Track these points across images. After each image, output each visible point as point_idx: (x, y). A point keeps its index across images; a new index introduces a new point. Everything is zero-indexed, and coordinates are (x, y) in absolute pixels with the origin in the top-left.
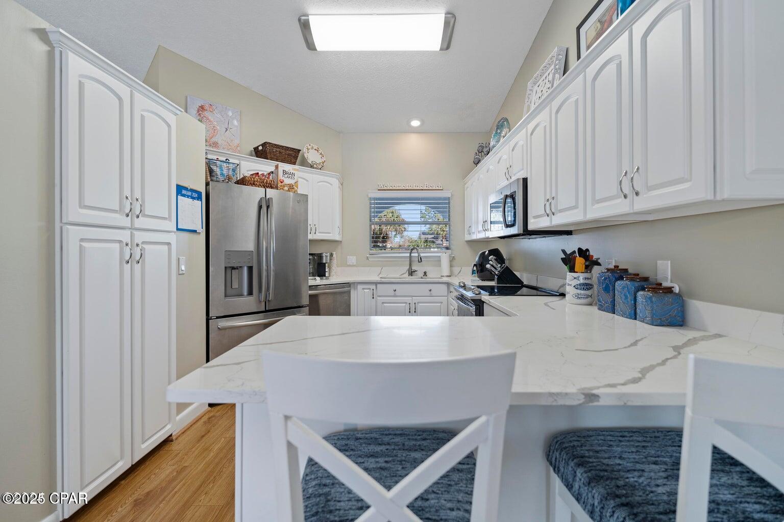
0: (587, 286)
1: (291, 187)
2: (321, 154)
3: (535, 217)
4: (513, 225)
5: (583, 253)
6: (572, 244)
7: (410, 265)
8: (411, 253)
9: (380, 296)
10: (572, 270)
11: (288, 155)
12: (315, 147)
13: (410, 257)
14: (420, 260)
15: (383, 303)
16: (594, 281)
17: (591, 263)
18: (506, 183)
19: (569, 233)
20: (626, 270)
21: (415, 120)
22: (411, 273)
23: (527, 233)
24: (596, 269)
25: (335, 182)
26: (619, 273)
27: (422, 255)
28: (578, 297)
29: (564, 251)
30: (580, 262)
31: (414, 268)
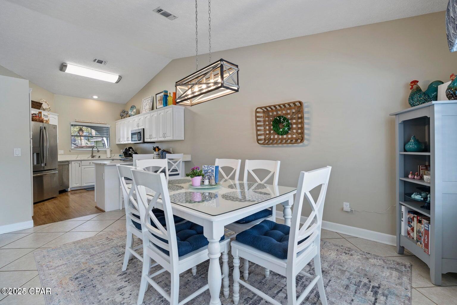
0: (158, 154)
1: (47, 121)
2: (48, 104)
3: (146, 139)
4: (140, 140)
5: (158, 147)
6: (155, 145)
7: (92, 154)
8: (93, 149)
9: (82, 166)
10: (155, 151)
11: (37, 105)
12: (45, 101)
13: (92, 150)
14: (98, 151)
15: (84, 168)
16: (160, 153)
17: (159, 149)
18: (137, 128)
19: (154, 143)
20: (165, 150)
21: (95, 96)
22: (93, 157)
23: (144, 142)
24: (160, 151)
25: (57, 117)
26: (164, 151)
27: (99, 149)
28: (157, 157)
29: (153, 147)
30: (157, 149)
31: (94, 155)
